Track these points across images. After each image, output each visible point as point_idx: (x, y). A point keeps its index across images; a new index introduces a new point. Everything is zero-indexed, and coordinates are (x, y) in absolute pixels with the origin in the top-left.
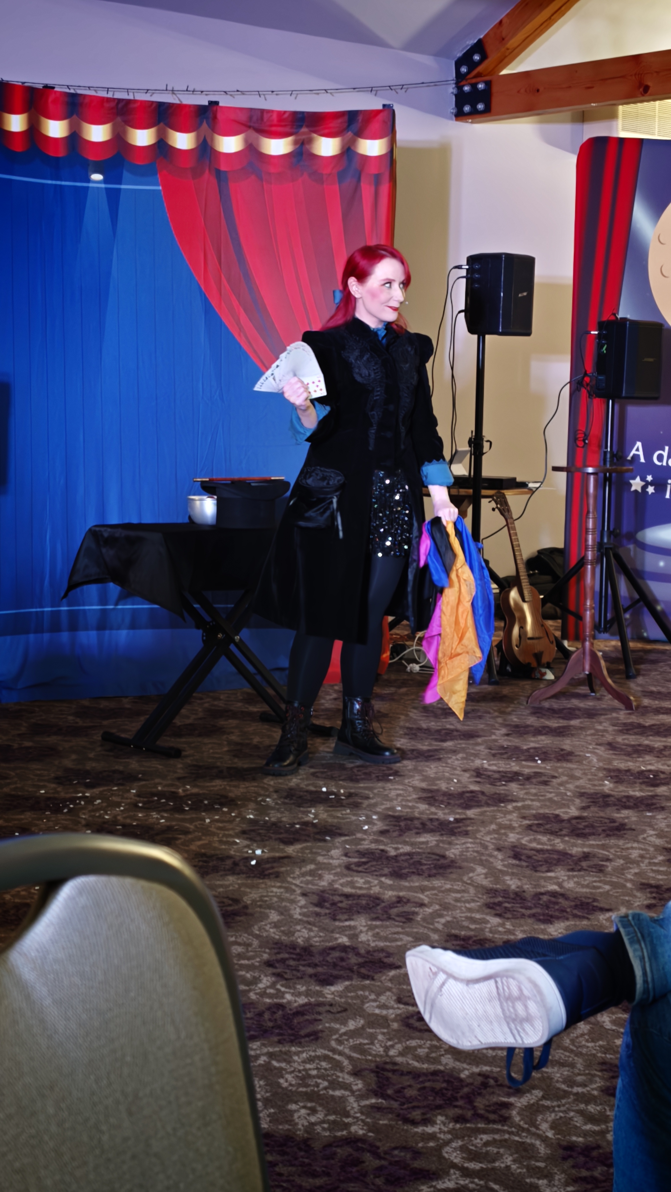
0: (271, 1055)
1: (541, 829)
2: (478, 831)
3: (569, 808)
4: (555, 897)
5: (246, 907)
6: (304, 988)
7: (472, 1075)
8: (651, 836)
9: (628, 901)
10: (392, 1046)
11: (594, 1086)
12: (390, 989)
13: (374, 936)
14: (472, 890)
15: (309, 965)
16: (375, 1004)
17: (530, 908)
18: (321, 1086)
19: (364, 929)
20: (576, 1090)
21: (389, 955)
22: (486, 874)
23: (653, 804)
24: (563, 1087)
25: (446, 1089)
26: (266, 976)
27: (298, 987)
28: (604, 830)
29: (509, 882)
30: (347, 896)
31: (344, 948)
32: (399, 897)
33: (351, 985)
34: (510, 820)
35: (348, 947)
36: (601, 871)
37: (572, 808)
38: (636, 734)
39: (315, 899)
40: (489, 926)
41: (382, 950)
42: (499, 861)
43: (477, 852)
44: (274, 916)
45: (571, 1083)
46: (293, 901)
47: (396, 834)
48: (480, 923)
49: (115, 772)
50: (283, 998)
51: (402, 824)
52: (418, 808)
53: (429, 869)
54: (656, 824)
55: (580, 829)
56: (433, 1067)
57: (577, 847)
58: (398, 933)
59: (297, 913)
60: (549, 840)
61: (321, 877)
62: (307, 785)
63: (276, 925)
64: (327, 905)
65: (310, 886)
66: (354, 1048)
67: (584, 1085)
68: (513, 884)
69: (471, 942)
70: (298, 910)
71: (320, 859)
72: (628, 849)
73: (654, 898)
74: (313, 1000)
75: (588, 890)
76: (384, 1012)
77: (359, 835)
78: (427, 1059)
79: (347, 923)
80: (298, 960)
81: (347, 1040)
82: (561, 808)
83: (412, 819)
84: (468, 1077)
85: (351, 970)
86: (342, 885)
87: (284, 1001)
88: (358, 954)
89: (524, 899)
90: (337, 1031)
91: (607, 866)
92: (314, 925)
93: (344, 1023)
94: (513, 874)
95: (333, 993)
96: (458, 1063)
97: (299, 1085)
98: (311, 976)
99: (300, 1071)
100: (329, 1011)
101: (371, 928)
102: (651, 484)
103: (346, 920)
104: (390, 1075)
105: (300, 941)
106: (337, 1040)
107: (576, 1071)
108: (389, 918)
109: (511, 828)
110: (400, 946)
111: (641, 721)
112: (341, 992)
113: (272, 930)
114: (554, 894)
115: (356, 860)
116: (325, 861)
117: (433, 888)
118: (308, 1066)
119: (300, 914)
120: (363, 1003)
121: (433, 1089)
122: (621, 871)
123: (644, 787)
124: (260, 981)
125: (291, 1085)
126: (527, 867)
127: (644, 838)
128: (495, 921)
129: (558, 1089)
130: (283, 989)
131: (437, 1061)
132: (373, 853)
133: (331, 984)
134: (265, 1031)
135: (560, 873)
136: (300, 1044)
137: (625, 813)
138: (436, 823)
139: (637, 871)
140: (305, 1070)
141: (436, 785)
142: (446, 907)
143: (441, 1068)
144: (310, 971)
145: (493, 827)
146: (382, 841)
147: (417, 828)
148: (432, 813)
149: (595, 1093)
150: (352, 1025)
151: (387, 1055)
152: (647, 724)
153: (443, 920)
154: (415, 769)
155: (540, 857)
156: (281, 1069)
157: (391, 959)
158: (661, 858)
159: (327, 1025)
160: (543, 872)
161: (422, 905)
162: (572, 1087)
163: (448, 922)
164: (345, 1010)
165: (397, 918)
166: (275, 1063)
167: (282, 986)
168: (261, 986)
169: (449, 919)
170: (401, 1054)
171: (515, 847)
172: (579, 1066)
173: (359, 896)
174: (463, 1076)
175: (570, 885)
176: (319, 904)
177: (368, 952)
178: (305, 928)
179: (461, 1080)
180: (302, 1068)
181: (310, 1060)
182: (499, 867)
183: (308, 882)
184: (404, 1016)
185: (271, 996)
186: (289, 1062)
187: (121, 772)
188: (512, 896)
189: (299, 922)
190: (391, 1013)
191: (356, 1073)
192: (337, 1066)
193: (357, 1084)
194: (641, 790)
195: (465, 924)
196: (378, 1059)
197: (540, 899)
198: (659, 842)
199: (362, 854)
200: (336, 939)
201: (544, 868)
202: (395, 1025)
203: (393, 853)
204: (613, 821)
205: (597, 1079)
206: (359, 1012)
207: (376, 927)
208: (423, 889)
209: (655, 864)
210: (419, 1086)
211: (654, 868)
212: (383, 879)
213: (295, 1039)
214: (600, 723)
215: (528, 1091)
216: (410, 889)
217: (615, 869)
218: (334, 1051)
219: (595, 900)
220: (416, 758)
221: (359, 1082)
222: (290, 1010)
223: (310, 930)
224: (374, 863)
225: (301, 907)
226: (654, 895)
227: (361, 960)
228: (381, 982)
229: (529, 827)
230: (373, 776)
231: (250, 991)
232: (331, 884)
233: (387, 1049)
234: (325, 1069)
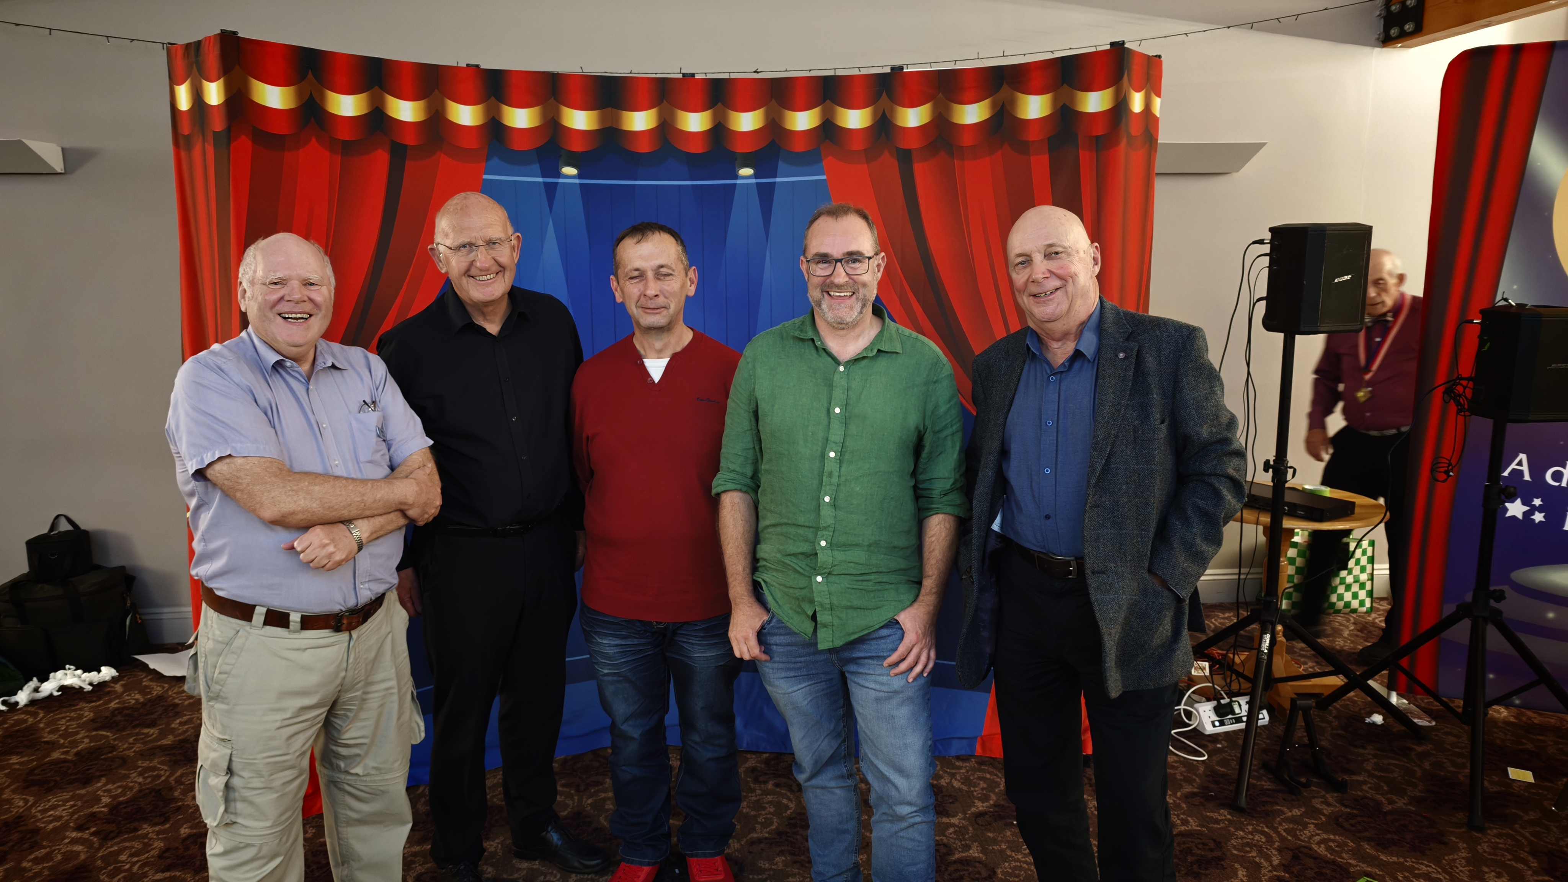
102: (1540, 509)
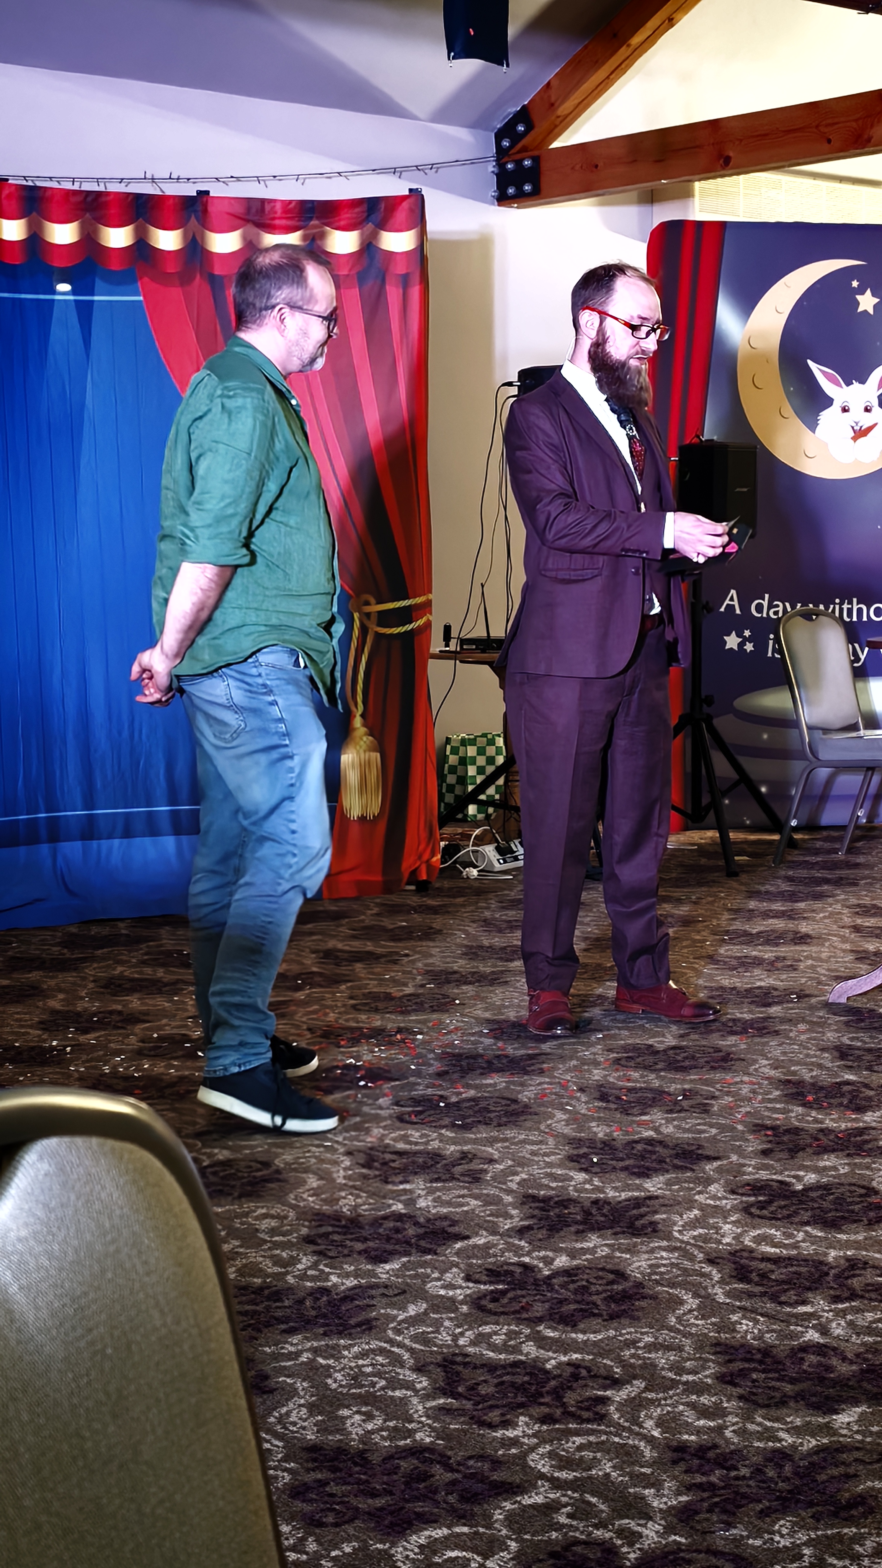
0: (315, 1351)
1: (632, 1064)
2: (554, 1069)
3: (664, 1036)
4: (652, 1145)
5: (278, 1171)
6: (353, 1268)
7: (560, 1365)
8: (765, 1066)
9: (741, 1146)
10: (462, 1334)
11: (707, 1373)
12: (457, 1265)
13: (434, 1200)
14: (551, 1141)
15: (357, 1240)
16: (439, 1284)
17: (622, 1160)
18: (378, 1386)
19: (423, 1193)
20: (685, 1378)
21: (454, 1223)
22: (566, 1121)
23: (764, 1028)
24: (671, 1375)
25: (530, 1384)
26: (305, 1255)
27: (345, 1266)
28: (707, 1062)
29: (595, 1129)
30: (400, 1154)
31: (399, 1217)
32: (463, 1152)
33: (409, 1261)
34: (595, 1054)
35: (405, 1215)
36: (706, 1111)
37: (668, 1036)
38: (742, 943)
39: (362, 1158)
40: (573, 1183)
41: (445, 1217)
42: (583, 1105)
43: (555, 1094)
44: (313, 1182)
45: (680, 1370)
46: (336, 1163)
47: (455, 1076)
48: (562, 1181)
49: (111, 1012)
50: (327, 1280)
51: (464, 1063)
52: (482, 1043)
53: (500, 1117)
54: (770, 1052)
55: (679, 1061)
56: (512, 1357)
57: (675, 1084)
58: (463, 1196)
59: (340, 1176)
60: (642, 1076)
61: (368, 1131)
62: (347, 1020)
63: (316, 1192)
64: (376, 1164)
65: (356, 1143)
66: (415, 1338)
67: (694, 1372)
68: (600, 1131)
69: (552, 1203)
70: (342, 1173)
71: (366, 1109)
72: (737, 1083)
73: (770, 1142)
74: (363, 1281)
75: (690, 1136)
76: (451, 1293)
77: (412, 1079)
78: (504, 1348)
79: (401, 1187)
80: (345, 1234)
81: (407, 1329)
82: (654, 1037)
83: (476, 1057)
84: (555, 1367)
85: (408, 1243)
86: (394, 1140)
87: (330, 1284)
88: (417, 1224)
89: (613, 1149)
90: (394, 1318)
91: (712, 1105)
92: (360, 1190)
93: (404, 1308)
94: (599, 1118)
95: (388, 1273)
96: (542, 1351)
97: (350, 1386)
98: (360, 1253)
99: (351, 1368)
100: (384, 1295)
101: (431, 1191)
102: (749, 640)
103: (401, 1183)
104: (460, 1368)
105: (345, 1210)
106: (395, 1328)
107: (685, 1355)
108: (453, 1178)
109: (596, 1064)
110: (467, 1212)
111: (747, 927)
112: (398, 1270)
113: (311, 1199)
114: (650, 1141)
115: (410, 1109)
116: (373, 1112)
117: (505, 1140)
118: (361, 1362)
119: (345, 1177)
120: (424, 1283)
121: (513, 1384)
122: (729, 1110)
123: (753, 1007)
124: (299, 1261)
125: (341, 1386)
126: (616, 1109)
127: (756, 1070)
128: (581, 1176)
129: (664, 1377)
130: (327, 1270)
131: (516, 1350)
132: (430, 1100)
133: (386, 1262)
134: (308, 1322)
135: (657, 1116)
136: (350, 1336)
137: (732, 1040)
138: (504, 1061)
139: (748, 1109)
140: (357, 1366)
141: (503, 1014)
142: (522, 1163)
143: (523, 1358)
144: (359, 1246)
145: (574, 1062)
146: (440, 1085)
147: (483, 1068)
148: (499, 1049)
149: (709, 1381)
150: (412, 1310)
151: (457, 1346)
152: (754, 931)
153: (517, 1179)
154: (477, 997)
155: (632, 1097)
156: (329, 1366)
157: (457, 1228)
158: (777, 1093)
159: (382, 1311)
160: (636, 1116)
161: (491, 1161)
162: (681, 1375)
163: (524, 1180)
164: (404, 1292)
165: (462, 1178)
166: (321, 1361)
167: (326, 1265)
168: (300, 1266)
169: (524, 1176)
170: (473, 1343)
171: (602, 1086)
172: (687, 1348)
173: (416, 1153)
174: (548, 1366)
175: (669, 1130)
176: (367, 1165)
177: (429, 1220)
178: (351, 1194)
179: (547, 1372)
180: (353, 1364)
181: (363, 1355)
182: (583, 1111)
183: (352, 1139)
184: (475, 1296)
185: (313, 1279)
186: (337, 1359)
187: (120, 1013)
188: (599, 1145)
189: (342, 1187)
190: (459, 1294)
191: (419, 1369)
192: (397, 1361)
193: (420, 1382)
194: (751, 1012)
195: (545, 1181)
196: (445, 1350)
197: (633, 1148)
198: (773, 1073)
199: (416, 1101)
200: (390, 1206)
201: (635, 1111)
202: (465, 1308)
203: (454, 1099)
204: (718, 1050)
205: (711, 1364)
206: (421, 1294)
207: (438, 1189)
208: (491, 1141)
209: (770, 1101)
210: (496, 1381)
211: (769, 1105)
212: (443, 1131)
213: (344, 1330)
214: (699, 932)
215: (629, 1382)
216: (475, 1141)
217: (723, 1108)
218: (391, 1342)
219: (700, 1147)
220: (479, 981)
221: (424, 1379)
222: (337, 1294)
223: (358, 1196)
224: (432, 1112)
225: (345, 1169)
226: (770, 1138)
227: (421, 1231)
228: (445, 1255)
229: (617, 1061)
230: (426, 1006)
231: (287, 1273)
232: (381, 1138)
233: (455, 1338)
234: (382, 1365)
